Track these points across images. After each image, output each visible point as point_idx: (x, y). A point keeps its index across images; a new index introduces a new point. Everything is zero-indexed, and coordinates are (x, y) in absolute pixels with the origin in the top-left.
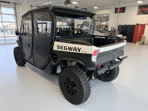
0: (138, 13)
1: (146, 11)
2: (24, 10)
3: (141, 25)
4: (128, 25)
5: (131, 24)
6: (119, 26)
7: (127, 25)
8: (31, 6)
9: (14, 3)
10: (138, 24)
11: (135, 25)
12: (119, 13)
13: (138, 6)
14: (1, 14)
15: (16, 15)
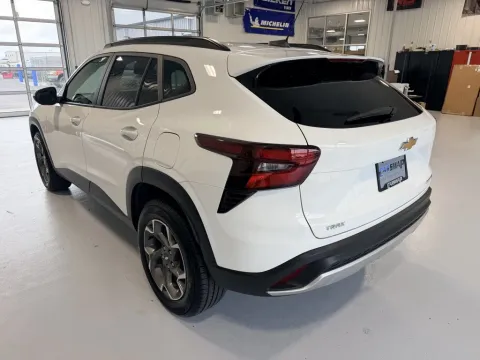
0: (467, 9)
2: (85, 5)
3: (473, 49)
4: (431, 53)
5: (441, 48)
6: (399, 55)
7: (427, 50)
10: (462, 48)
11: (452, 52)
12: (398, 9)
14: (16, 18)
15: (61, 23)
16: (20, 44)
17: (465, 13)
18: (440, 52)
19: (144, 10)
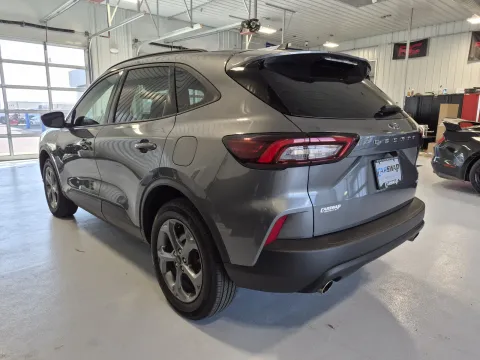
0: (472, 56)
2: (113, 53)
4: (440, 96)
6: (408, 100)
7: (436, 93)
8: (136, 41)
9: (87, 34)
10: (472, 91)
11: (462, 95)
13: (471, 34)
14: (47, 65)
15: (90, 68)
16: (49, 89)
17: (470, 59)
18: (448, 95)
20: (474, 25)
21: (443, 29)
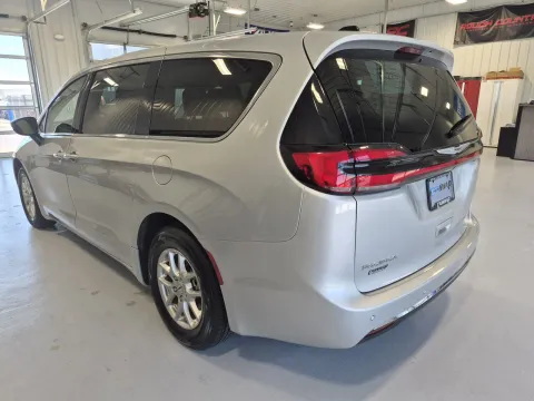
0: (458, 39)
1: (485, 31)
2: (59, 40)
8: (85, 25)
9: (24, 18)
15: (31, 58)
17: (456, 43)
19: (125, 45)
20: (456, 6)
21: (429, 10)
